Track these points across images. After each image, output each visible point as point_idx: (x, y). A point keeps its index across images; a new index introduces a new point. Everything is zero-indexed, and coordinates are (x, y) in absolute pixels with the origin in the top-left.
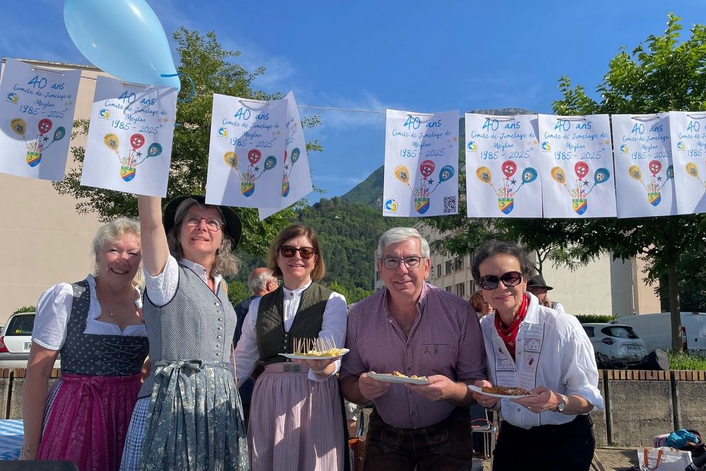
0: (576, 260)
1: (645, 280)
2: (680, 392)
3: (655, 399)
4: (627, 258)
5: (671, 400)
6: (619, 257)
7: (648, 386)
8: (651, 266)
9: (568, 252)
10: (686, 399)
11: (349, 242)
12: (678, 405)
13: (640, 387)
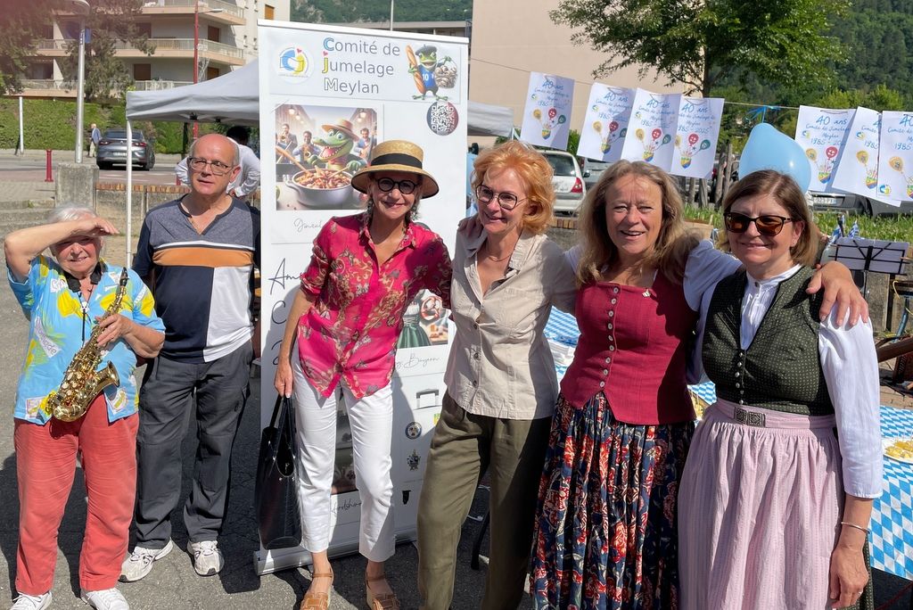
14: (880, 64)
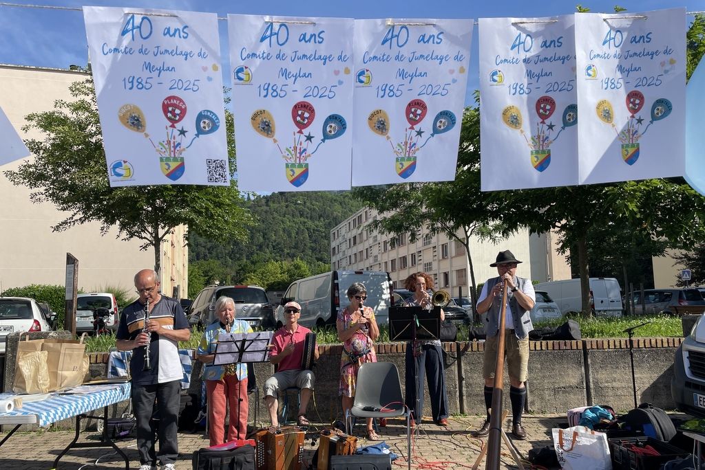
0: (498, 235)
1: (558, 250)
2: (592, 360)
3: (568, 368)
4: (542, 233)
5: (583, 369)
6: (535, 232)
7: (561, 356)
8: (563, 239)
9: (491, 228)
10: (597, 366)
11: (310, 223)
12: (590, 372)
13: (554, 357)
14: (296, 247)
